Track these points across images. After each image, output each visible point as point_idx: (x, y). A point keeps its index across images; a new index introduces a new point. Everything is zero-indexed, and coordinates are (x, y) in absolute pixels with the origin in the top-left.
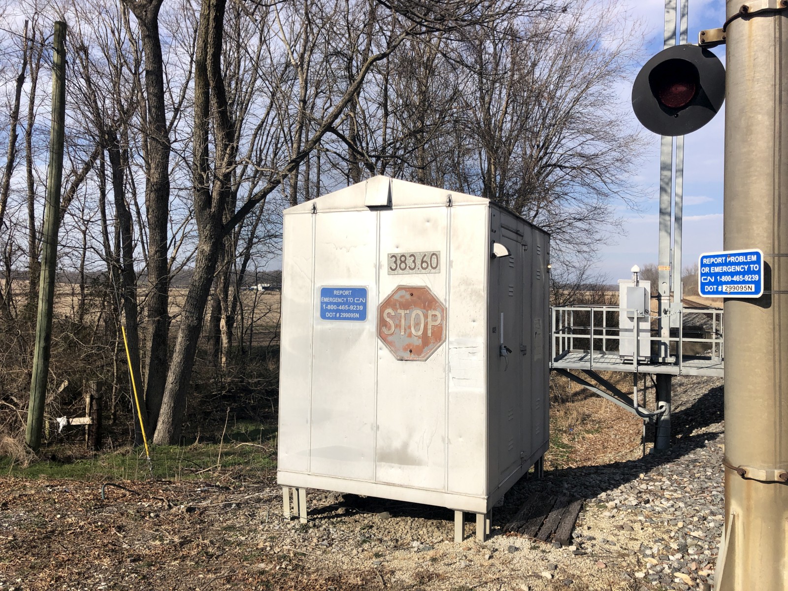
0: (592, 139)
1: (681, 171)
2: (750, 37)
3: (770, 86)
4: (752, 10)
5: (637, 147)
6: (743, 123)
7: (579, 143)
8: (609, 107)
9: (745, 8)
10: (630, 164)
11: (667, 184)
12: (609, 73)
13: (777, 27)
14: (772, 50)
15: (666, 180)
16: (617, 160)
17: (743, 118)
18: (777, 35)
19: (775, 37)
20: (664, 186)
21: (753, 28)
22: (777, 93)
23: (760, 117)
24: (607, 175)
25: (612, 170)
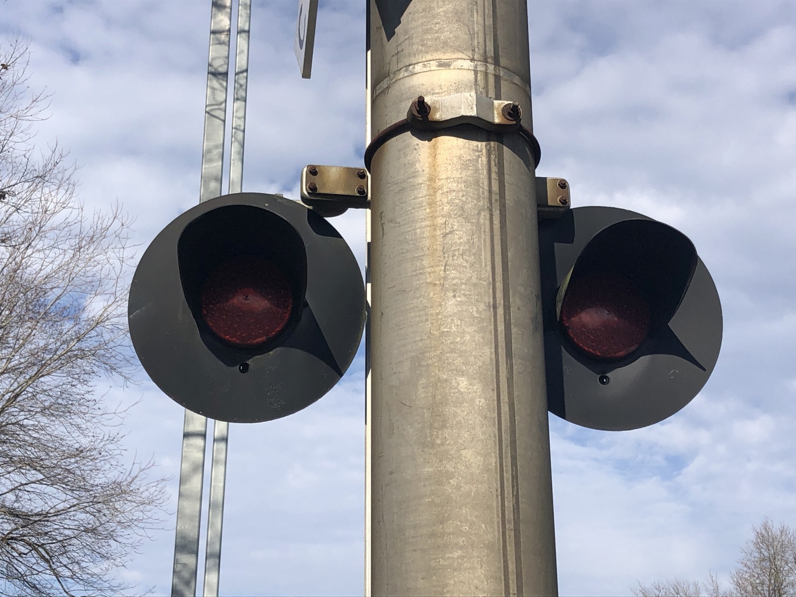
0: (40, 482)
1: (215, 557)
2: (432, 179)
3: (482, 306)
4: (439, 116)
5: (128, 507)
6: (422, 394)
7: (11, 487)
8: (78, 420)
9: (422, 106)
10: (111, 542)
11: (187, 583)
12: (83, 354)
13: (494, 169)
14: (484, 217)
15: (186, 574)
16: (86, 531)
17: (423, 381)
18: (495, 187)
19: (490, 191)
20: (181, 587)
21: (440, 159)
22: (501, 327)
23: (463, 383)
24: (65, 560)
25: (76, 550)
